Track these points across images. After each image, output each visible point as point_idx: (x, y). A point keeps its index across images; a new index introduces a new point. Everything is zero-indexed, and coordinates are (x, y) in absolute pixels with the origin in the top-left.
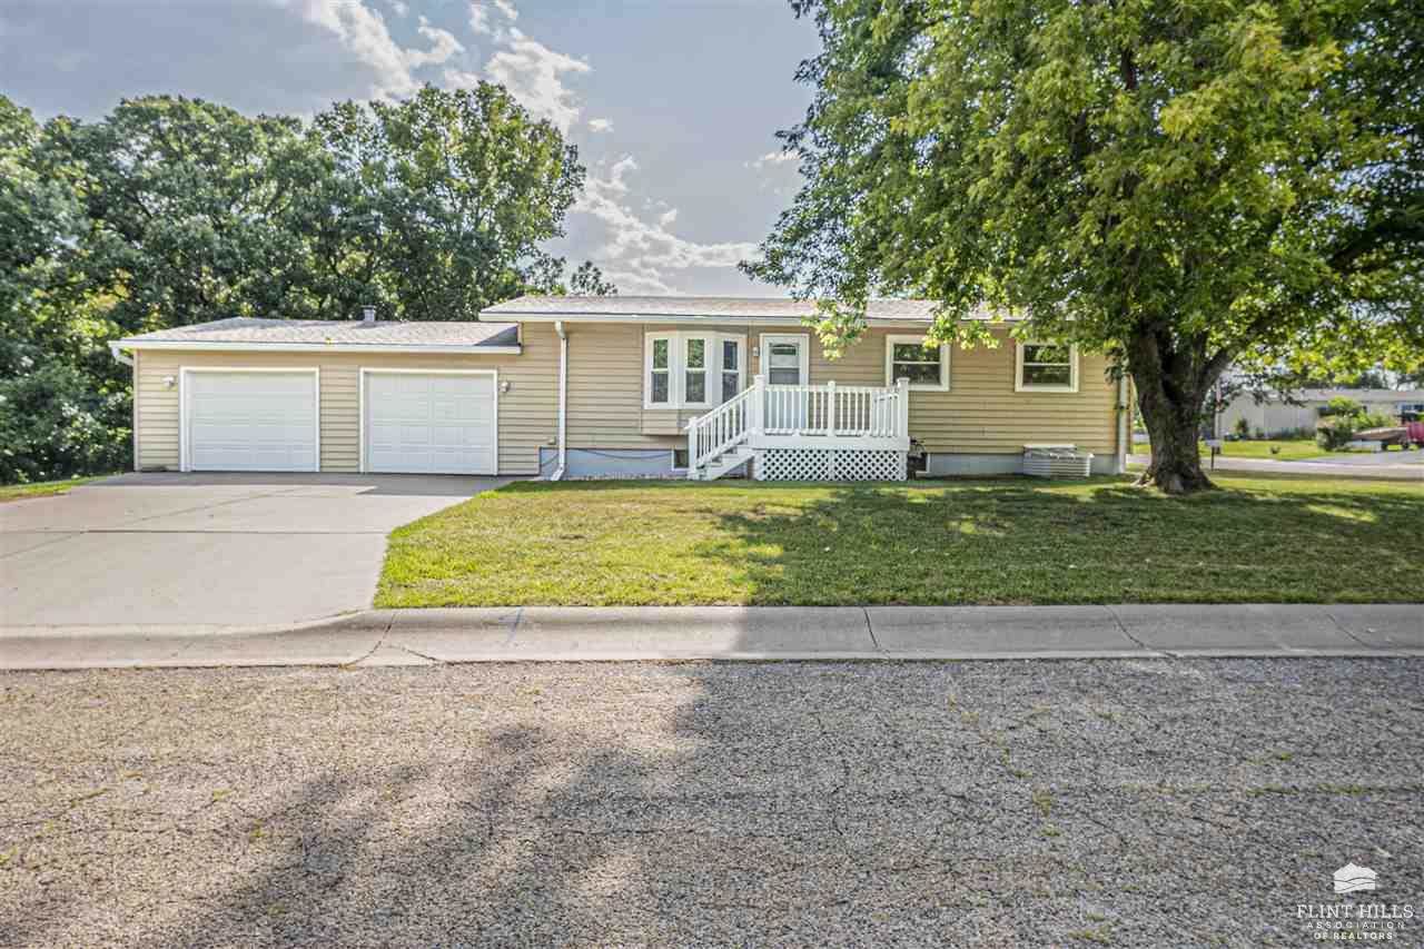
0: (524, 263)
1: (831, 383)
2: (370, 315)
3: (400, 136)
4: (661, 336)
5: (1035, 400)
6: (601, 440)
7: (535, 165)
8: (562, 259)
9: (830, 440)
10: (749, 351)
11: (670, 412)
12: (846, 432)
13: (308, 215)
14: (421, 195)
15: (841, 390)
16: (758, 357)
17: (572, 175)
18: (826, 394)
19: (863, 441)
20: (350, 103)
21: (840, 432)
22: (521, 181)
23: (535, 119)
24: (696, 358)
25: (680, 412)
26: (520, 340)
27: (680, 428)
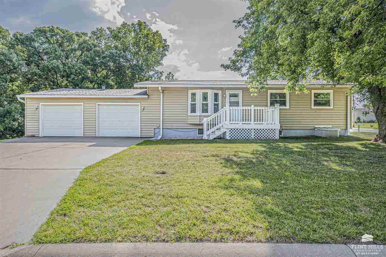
0: (151, 73)
1: (253, 106)
2: (104, 87)
3: (116, 37)
4: (193, 91)
5: (318, 111)
6: (175, 126)
7: (154, 44)
8: (163, 72)
9: (253, 125)
10: (222, 96)
11: (197, 116)
12: (258, 123)
13: (88, 59)
14: (121, 53)
15: (256, 108)
16: (225, 98)
17: (165, 47)
18: (251, 110)
19: (264, 126)
20: (101, 28)
21: (255, 123)
22: (150, 49)
23: (154, 31)
24: (205, 98)
25: (200, 116)
26: (148, 93)
27: (200, 121)
